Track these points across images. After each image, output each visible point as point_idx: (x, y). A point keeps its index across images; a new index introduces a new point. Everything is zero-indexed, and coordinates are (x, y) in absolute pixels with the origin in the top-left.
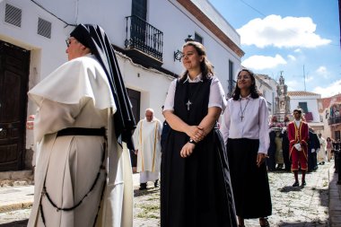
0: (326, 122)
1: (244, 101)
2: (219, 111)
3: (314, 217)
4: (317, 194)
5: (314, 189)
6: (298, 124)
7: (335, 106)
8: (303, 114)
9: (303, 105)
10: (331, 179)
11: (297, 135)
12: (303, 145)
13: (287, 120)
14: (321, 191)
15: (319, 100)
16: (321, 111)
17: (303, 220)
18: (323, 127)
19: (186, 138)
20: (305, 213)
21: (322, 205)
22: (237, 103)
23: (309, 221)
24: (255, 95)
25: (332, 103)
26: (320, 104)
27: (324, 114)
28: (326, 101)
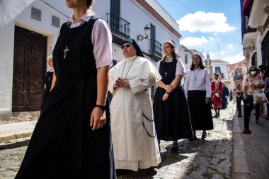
0: (232, 79)
1: (197, 71)
2: (181, 77)
3: (223, 137)
4: (225, 123)
5: (224, 120)
6: (217, 82)
7: (238, 69)
8: (220, 76)
9: (218, 69)
10: (234, 114)
11: (216, 88)
12: (220, 94)
13: (211, 80)
14: (228, 121)
15: (228, 65)
16: (229, 72)
17: (217, 138)
18: (230, 82)
19: (164, 91)
20: (218, 134)
21: (228, 129)
22: (193, 72)
23: (220, 139)
24: (202, 68)
25: (236, 67)
26: (229, 68)
27: (230, 74)
28: (232, 66)
